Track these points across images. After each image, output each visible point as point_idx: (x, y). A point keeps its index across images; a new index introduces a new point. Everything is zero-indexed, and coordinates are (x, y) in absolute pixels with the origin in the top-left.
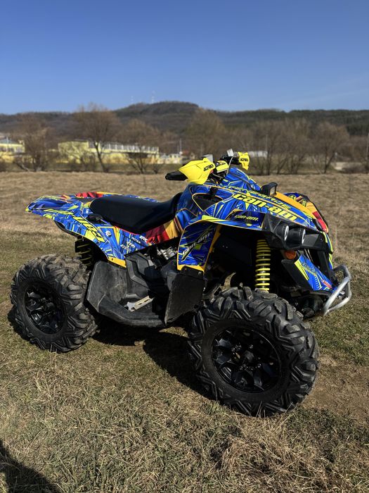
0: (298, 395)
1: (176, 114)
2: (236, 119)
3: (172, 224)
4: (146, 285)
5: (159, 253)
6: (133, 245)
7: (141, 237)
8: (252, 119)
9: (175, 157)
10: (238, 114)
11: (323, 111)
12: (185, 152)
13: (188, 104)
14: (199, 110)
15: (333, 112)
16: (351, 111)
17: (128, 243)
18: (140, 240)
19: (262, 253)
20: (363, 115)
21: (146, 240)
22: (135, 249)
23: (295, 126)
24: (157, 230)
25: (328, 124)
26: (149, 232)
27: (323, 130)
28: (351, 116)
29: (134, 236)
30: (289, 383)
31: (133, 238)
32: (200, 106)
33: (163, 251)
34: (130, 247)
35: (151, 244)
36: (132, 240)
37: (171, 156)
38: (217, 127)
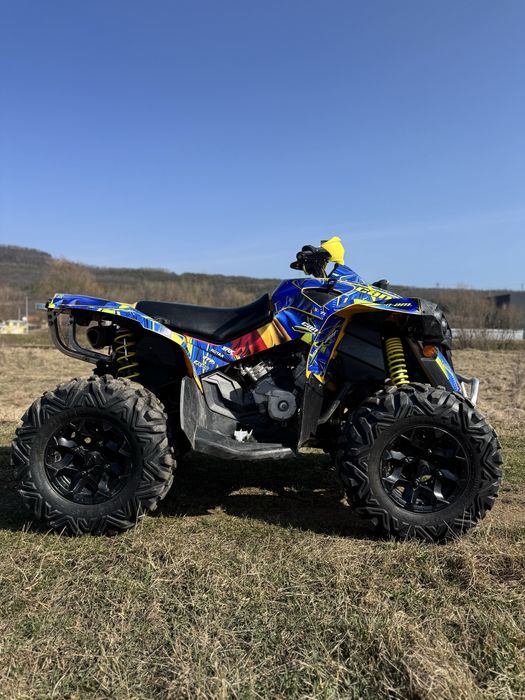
0: (490, 497)
1: (15, 264)
2: (110, 277)
3: (270, 328)
4: (233, 416)
5: (244, 373)
6: (212, 361)
7: (225, 348)
8: (132, 279)
9: (15, 324)
10: (112, 272)
11: (223, 277)
12: (32, 318)
13: (34, 252)
14: (52, 261)
15: (233, 278)
16: (254, 280)
17: (204, 357)
18: (223, 352)
19: (394, 353)
20: (267, 284)
21: (231, 352)
22: (215, 365)
23: (194, 292)
24: (248, 337)
25: (234, 290)
26: (237, 341)
27: (229, 298)
28: (254, 285)
29: (213, 347)
30: (482, 483)
31: (212, 350)
32: (53, 256)
33: (248, 369)
34: (208, 364)
35: (239, 358)
36: (212, 353)
37: (7, 324)
38: (87, 285)
